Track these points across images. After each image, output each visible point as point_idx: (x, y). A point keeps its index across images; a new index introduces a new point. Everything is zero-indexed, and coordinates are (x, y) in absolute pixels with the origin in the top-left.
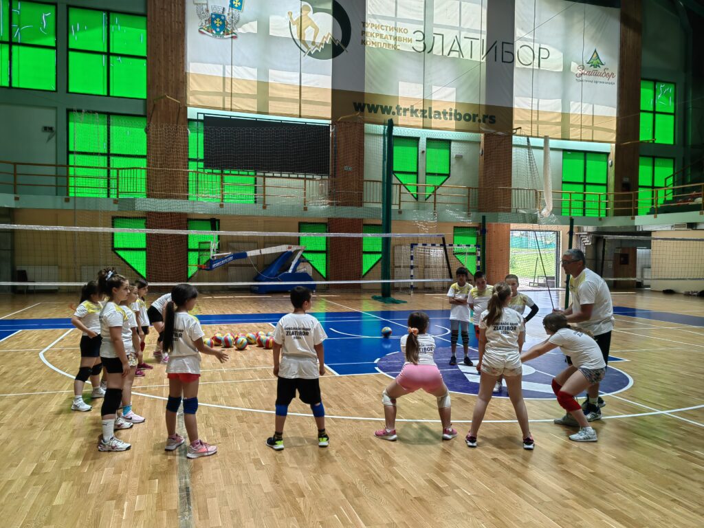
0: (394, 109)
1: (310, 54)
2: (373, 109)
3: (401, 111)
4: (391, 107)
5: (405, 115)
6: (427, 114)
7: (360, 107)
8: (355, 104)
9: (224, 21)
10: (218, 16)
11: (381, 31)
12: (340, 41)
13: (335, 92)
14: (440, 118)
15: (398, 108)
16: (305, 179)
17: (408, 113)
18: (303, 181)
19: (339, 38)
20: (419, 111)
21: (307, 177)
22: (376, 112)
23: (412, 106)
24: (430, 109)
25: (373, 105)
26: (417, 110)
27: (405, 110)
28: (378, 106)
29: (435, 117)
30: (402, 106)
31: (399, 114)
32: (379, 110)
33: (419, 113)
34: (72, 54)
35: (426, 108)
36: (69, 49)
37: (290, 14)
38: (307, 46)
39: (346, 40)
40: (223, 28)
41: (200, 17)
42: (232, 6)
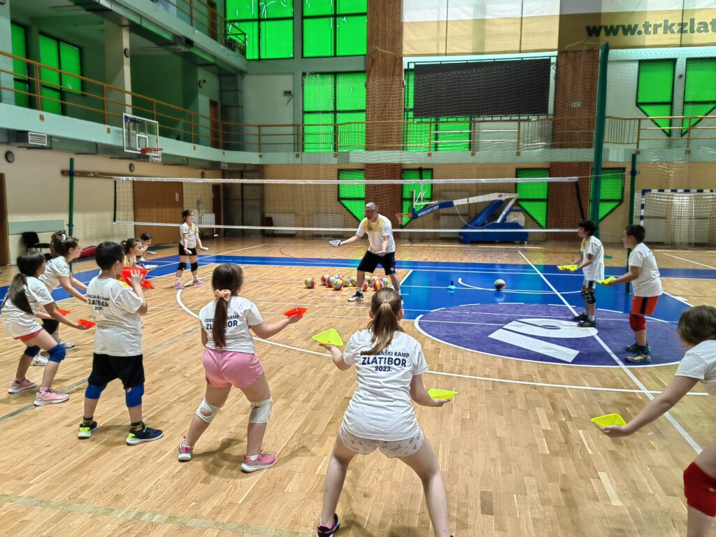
0: (641, 28)
2: (612, 31)
3: (651, 29)
4: (636, 26)
5: (655, 32)
6: (687, 28)
7: (594, 31)
8: (588, 28)
13: (563, 18)
14: (707, 31)
15: (646, 26)
16: (519, 121)
17: (660, 30)
18: (517, 123)
20: (676, 26)
21: (521, 118)
22: (615, 33)
23: (666, 21)
24: (692, 21)
25: (612, 27)
26: (673, 25)
27: (656, 27)
28: (618, 27)
29: (699, 31)
30: (652, 23)
31: (647, 32)
32: (620, 31)
33: (676, 28)
34: (306, 22)
35: (687, 20)
36: (303, 18)
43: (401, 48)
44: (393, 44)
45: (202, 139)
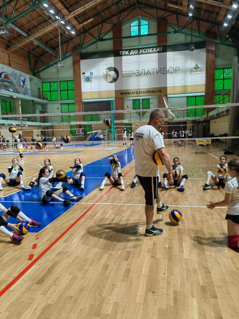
0: (131, 93)
1: (109, 82)
2: (126, 93)
3: (133, 93)
4: (130, 92)
5: (134, 94)
6: (141, 93)
7: (122, 94)
9: (89, 78)
10: (88, 77)
11: (127, 73)
13: (116, 91)
14: (144, 93)
15: (132, 92)
17: (135, 93)
19: (116, 77)
22: (126, 94)
23: (136, 91)
24: (141, 91)
27: (134, 92)
29: (143, 93)
30: (133, 92)
31: (133, 94)
32: (127, 93)
33: (138, 93)
34: (61, 91)
35: (140, 91)
37: (104, 73)
38: (108, 80)
39: (118, 77)
40: (89, 80)
41: (84, 79)
42: (91, 74)
43: (82, 98)
44: (80, 97)
45: (38, 121)
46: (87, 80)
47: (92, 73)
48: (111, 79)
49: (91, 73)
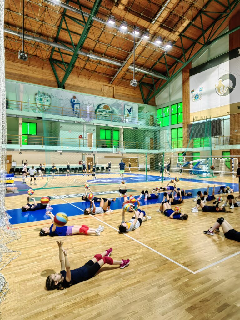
1: (222, 95)
8: (238, 107)
9: (198, 96)
10: (197, 95)
12: (232, 86)
13: (231, 105)
16: (215, 138)
18: (214, 138)
19: (232, 85)
21: (215, 137)
34: (172, 116)
36: (171, 115)
37: (216, 85)
38: (221, 93)
39: (234, 86)
40: (198, 98)
41: (193, 97)
42: (200, 90)
46: (196, 98)
47: (202, 88)
48: (224, 91)
49: (200, 88)
